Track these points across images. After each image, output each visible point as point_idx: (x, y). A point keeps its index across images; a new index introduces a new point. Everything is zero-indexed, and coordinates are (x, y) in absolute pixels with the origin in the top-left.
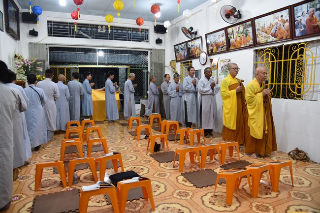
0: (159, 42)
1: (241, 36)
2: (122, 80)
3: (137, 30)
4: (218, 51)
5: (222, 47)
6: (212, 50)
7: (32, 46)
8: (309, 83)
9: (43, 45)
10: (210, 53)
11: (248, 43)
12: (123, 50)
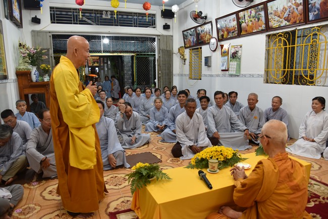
0: (166, 27)
1: (253, 21)
2: (127, 68)
3: (143, 15)
4: (229, 37)
5: (233, 32)
6: (223, 36)
7: (35, 34)
8: (322, 68)
9: (46, 32)
10: (221, 39)
11: (260, 28)
12: (129, 37)
